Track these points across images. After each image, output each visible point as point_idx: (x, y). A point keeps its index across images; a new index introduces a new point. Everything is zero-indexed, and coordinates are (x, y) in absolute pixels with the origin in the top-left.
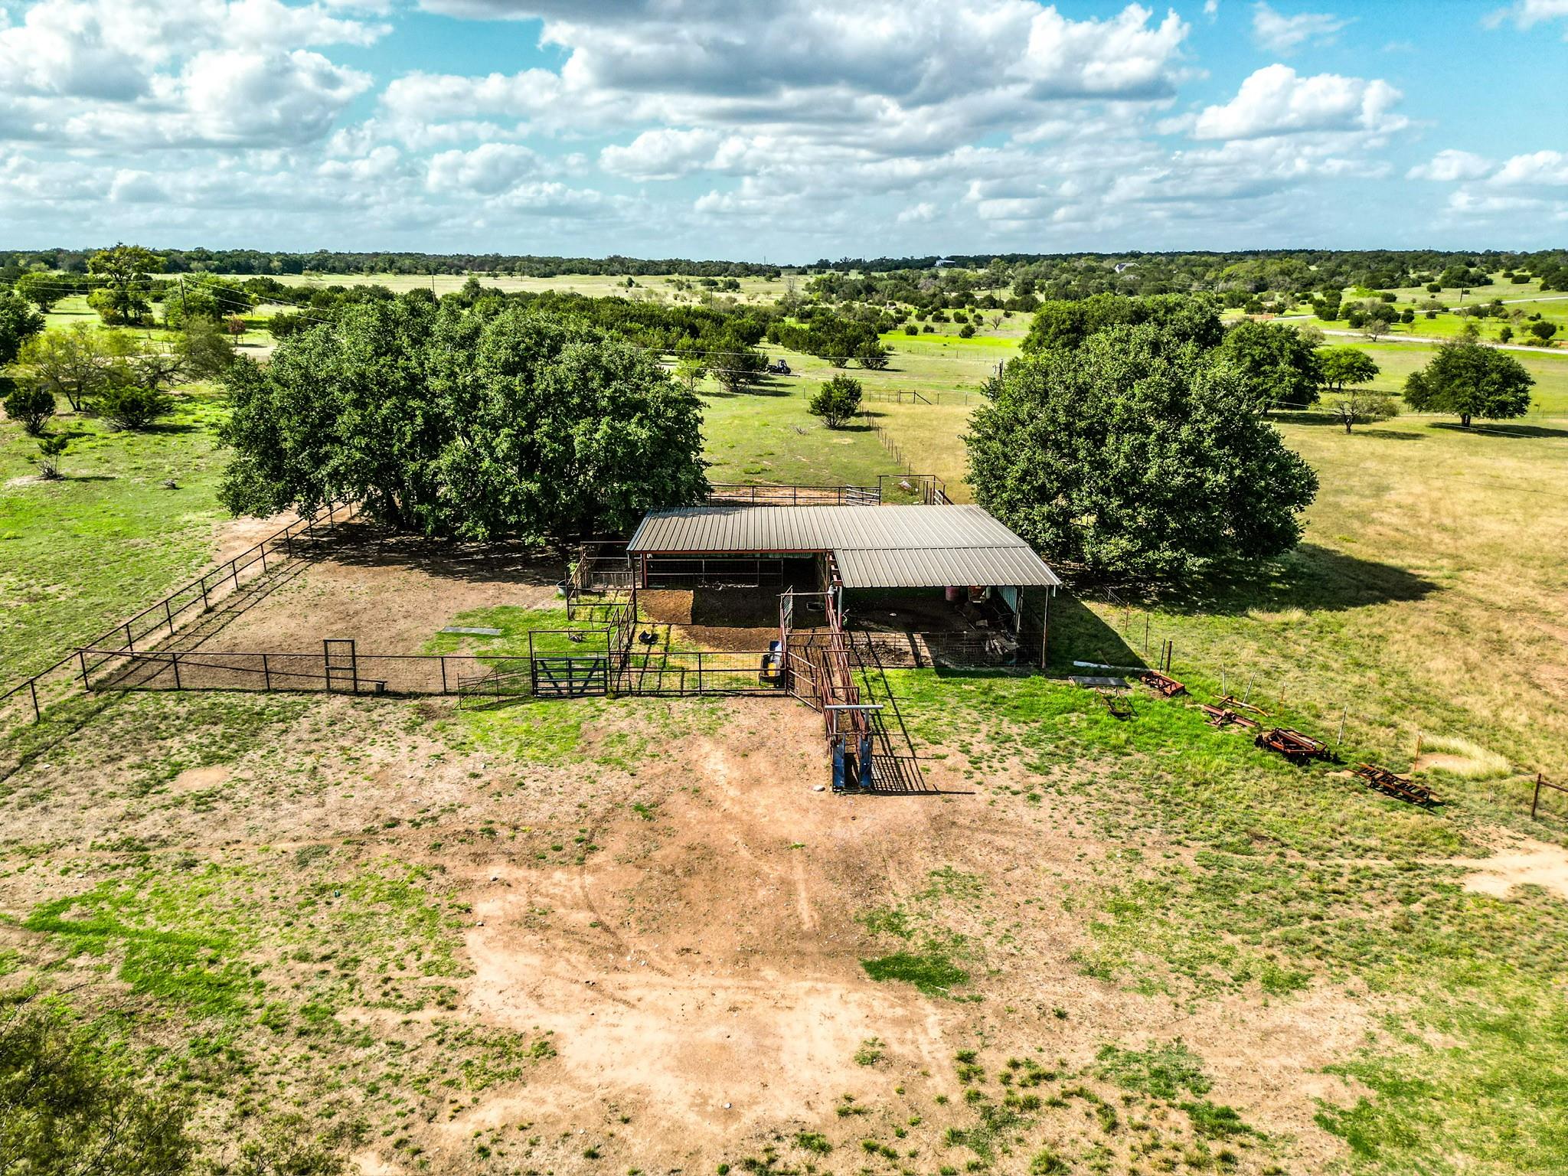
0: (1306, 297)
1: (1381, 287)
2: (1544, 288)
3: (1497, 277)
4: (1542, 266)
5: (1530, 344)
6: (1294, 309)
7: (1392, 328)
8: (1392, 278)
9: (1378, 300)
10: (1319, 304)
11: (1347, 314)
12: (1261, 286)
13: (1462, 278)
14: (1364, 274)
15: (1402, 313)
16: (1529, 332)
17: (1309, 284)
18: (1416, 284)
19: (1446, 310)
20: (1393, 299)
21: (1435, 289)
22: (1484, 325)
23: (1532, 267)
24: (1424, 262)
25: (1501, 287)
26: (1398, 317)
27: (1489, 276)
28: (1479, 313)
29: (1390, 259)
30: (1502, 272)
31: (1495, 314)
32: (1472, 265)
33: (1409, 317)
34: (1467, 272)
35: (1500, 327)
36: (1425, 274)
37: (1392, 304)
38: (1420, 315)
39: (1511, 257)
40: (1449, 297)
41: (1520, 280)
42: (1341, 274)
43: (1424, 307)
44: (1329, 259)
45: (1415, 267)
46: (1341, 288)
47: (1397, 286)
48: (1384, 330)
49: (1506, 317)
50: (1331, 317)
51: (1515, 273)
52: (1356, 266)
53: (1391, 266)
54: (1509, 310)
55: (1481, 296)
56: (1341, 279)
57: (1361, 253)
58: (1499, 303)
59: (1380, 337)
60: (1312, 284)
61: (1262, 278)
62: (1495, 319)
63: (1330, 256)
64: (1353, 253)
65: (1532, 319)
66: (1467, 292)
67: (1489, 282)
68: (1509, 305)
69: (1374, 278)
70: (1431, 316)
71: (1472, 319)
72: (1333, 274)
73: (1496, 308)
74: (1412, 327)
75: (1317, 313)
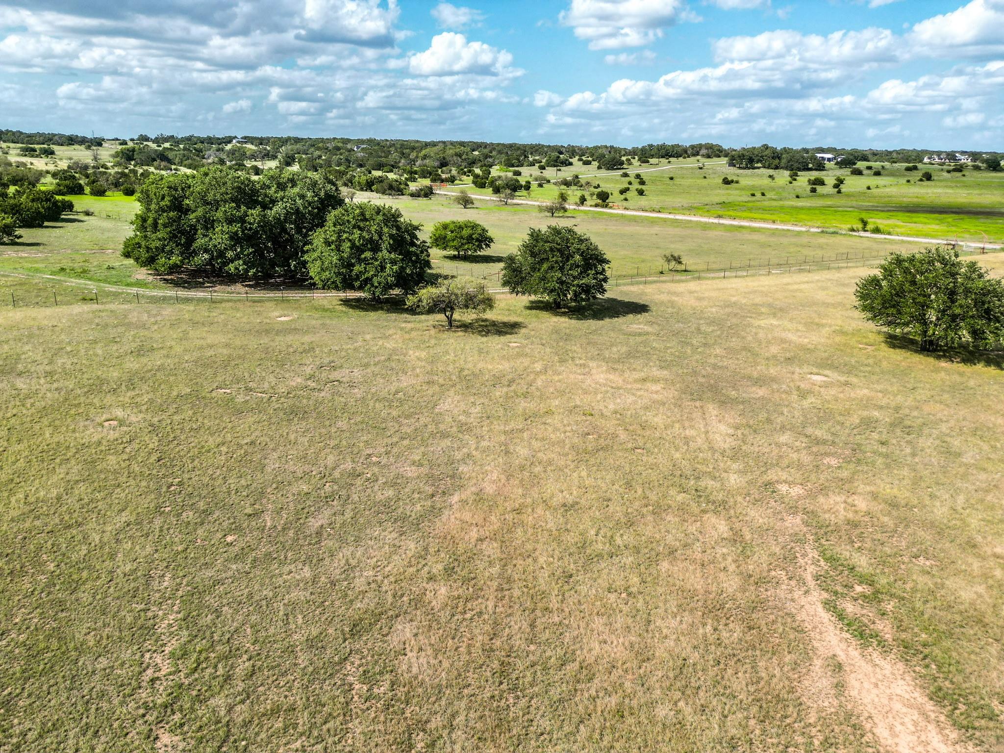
0: (470, 171)
1: (513, 166)
2: (599, 168)
3: (574, 160)
4: (597, 154)
5: (596, 205)
6: (461, 180)
7: (517, 194)
8: (518, 160)
9: (510, 175)
10: (477, 176)
11: (492, 183)
12: (444, 164)
13: (556, 161)
14: (503, 158)
15: (524, 183)
16: (595, 197)
17: (473, 163)
18: (532, 164)
19: (549, 181)
20: (518, 174)
21: (542, 168)
22: (569, 192)
23: (592, 155)
24: (537, 150)
25: (577, 167)
26: (521, 187)
27: (571, 160)
28: (567, 183)
29: (519, 148)
30: (577, 157)
31: (575, 185)
32: (561, 153)
33: (528, 187)
34: (559, 157)
35: (579, 193)
36: (537, 158)
37: (519, 178)
38: (534, 185)
39: (580, 148)
40: (550, 173)
41: (587, 163)
42: (491, 157)
43: (536, 180)
44: (485, 147)
45: (532, 154)
46: (491, 166)
47: (522, 165)
48: (512, 197)
49: (581, 186)
50: (482, 186)
51: (584, 158)
52: (500, 152)
53: (519, 152)
54: (583, 182)
55: (567, 173)
56: (490, 160)
57: (503, 145)
58: (577, 177)
59: (509, 201)
60: (474, 163)
61: (444, 158)
62: (575, 188)
63: (485, 145)
64: (498, 144)
65: (595, 187)
66: (560, 170)
67: (571, 164)
68: (583, 178)
69: (508, 160)
70: (540, 185)
71: (563, 187)
72: (487, 157)
73: (575, 182)
74: (529, 194)
75: (474, 182)
